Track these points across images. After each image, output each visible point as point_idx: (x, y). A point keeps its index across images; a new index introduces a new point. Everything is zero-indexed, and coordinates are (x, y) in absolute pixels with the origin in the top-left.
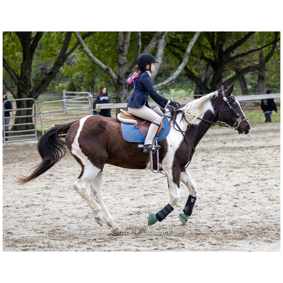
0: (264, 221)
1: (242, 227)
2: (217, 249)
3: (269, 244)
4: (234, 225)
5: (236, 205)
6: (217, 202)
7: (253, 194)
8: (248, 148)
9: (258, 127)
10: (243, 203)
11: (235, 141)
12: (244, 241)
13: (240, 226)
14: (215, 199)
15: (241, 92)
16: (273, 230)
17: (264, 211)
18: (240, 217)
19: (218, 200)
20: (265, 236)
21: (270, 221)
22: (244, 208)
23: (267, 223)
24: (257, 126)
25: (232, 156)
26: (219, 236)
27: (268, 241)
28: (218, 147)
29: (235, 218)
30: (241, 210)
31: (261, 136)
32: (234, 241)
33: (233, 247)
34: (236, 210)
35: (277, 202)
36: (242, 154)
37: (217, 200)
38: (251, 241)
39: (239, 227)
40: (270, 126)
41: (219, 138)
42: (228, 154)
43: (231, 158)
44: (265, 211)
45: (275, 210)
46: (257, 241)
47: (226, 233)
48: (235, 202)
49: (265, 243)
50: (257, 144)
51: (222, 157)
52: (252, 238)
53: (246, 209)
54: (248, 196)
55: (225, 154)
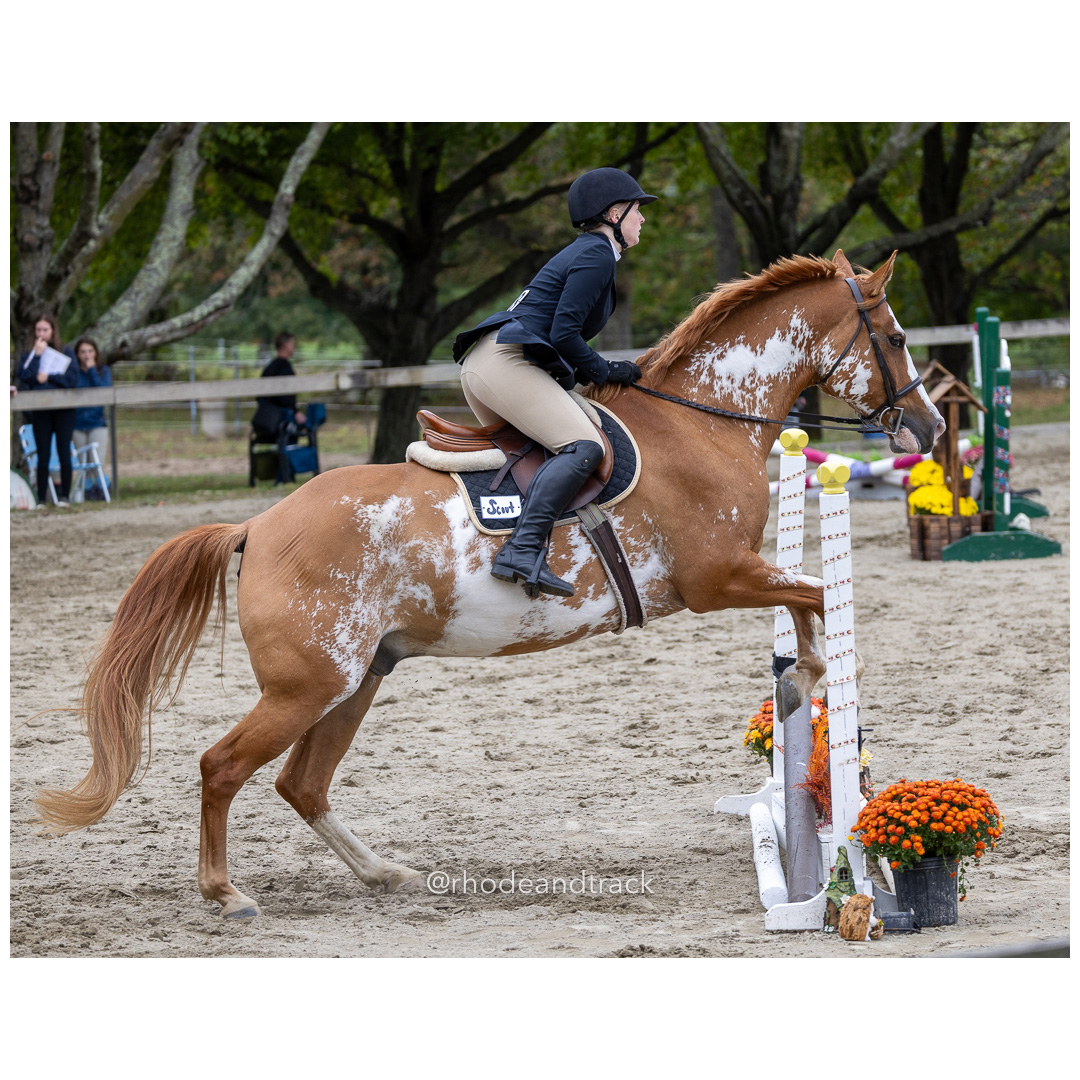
0: (436, 839)
5: (354, 778)
7: (438, 734)
17: (449, 801)
21: (460, 838)
22: (377, 790)
30: (363, 798)
35: (512, 765)
44: (452, 801)
53: (386, 794)
54: (412, 743)
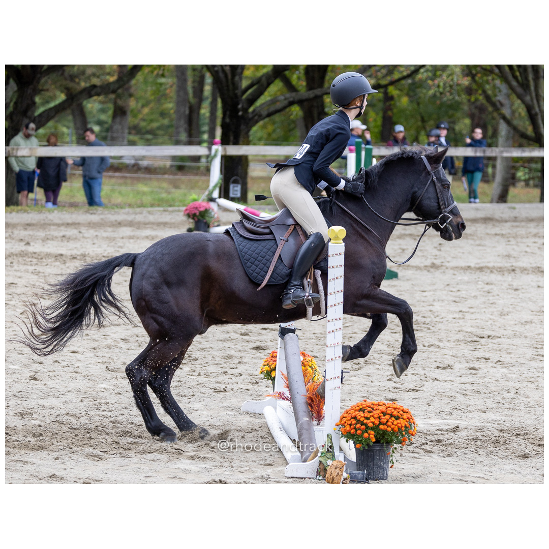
0: (91, 413)
1: (42, 424)
3: (96, 463)
4: (27, 417)
5: (36, 376)
7: (76, 354)
8: (74, 258)
9: (102, 214)
10: (50, 373)
11: (49, 242)
12: (44, 454)
13: (40, 420)
15: (74, 138)
16: (107, 434)
18: (41, 402)
20: (90, 446)
22: (51, 384)
23: (97, 418)
25: (39, 272)
27: (95, 456)
28: (13, 251)
29: (31, 404)
30: (44, 388)
31: (105, 235)
32: (23, 451)
33: (20, 464)
34: (34, 387)
36: (62, 269)
38: (58, 453)
39: (37, 422)
40: (128, 213)
41: (16, 232)
42: (31, 268)
43: (36, 277)
45: (116, 392)
46: (72, 455)
48: (34, 369)
49: (87, 460)
50: (95, 249)
51: (18, 274)
52: (61, 447)
53: (57, 386)
54: (63, 358)
55: (25, 267)
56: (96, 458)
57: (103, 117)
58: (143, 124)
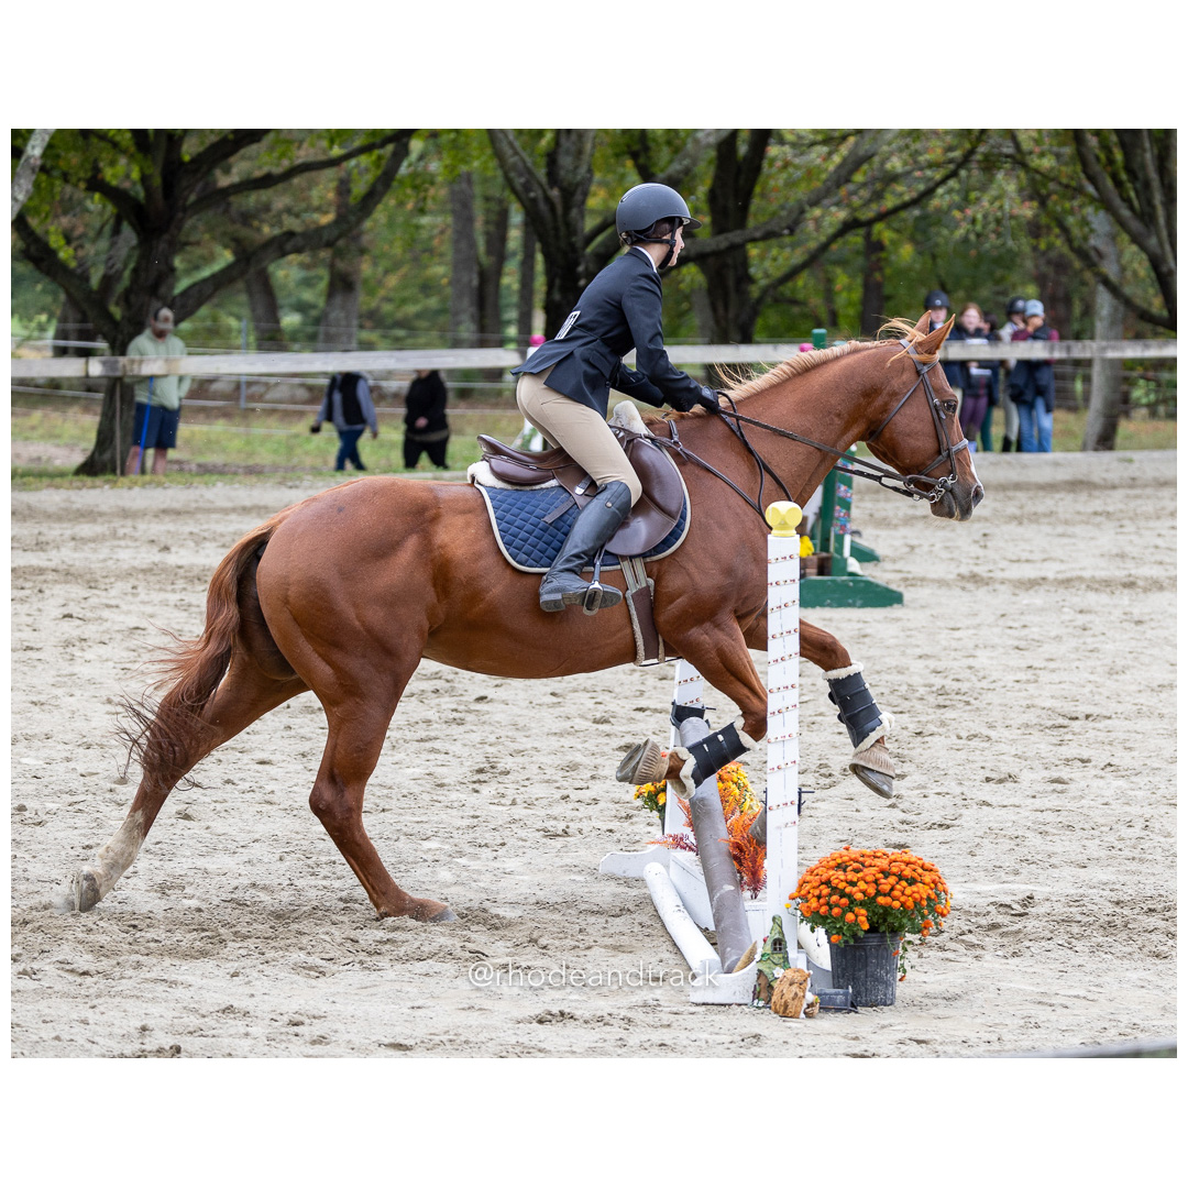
0: (300, 883)
1: (204, 906)
2: (91, 991)
3: (314, 982)
4: (174, 894)
5: (190, 812)
6: (108, 795)
7: (266, 767)
9: (311, 487)
10: (217, 805)
11: (207, 544)
12: (208, 965)
13: (199, 898)
14: (102, 783)
15: (252, 339)
16: (334, 923)
17: (303, 842)
18: (201, 862)
19: (113, 786)
20: (301, 949)
21: (325, 883)
22: (219, 826)
23: (312, 893)
24: (306, 483)
26: (103, 939)
27: (311, 968)
28: (136, 563)
29: (180, 866)
32: (167, 961)
33: (161, 987)
34: (186, 832)
37: (110, 786)
38: (236, 964)
39: (194, 903)
41: (142, 526)
42: (174, 598)
43: (185, 614)
44: (306, 843)
46: (265, 966)
47: (135, 927)
48: (184, 797)
49: (296, 977)
51: (149, 609)
52: (244, 952)
54: (242, 775)
55: (162, 596)
56: (312, 973)
57: (308, 296)
58: (387, 308)
